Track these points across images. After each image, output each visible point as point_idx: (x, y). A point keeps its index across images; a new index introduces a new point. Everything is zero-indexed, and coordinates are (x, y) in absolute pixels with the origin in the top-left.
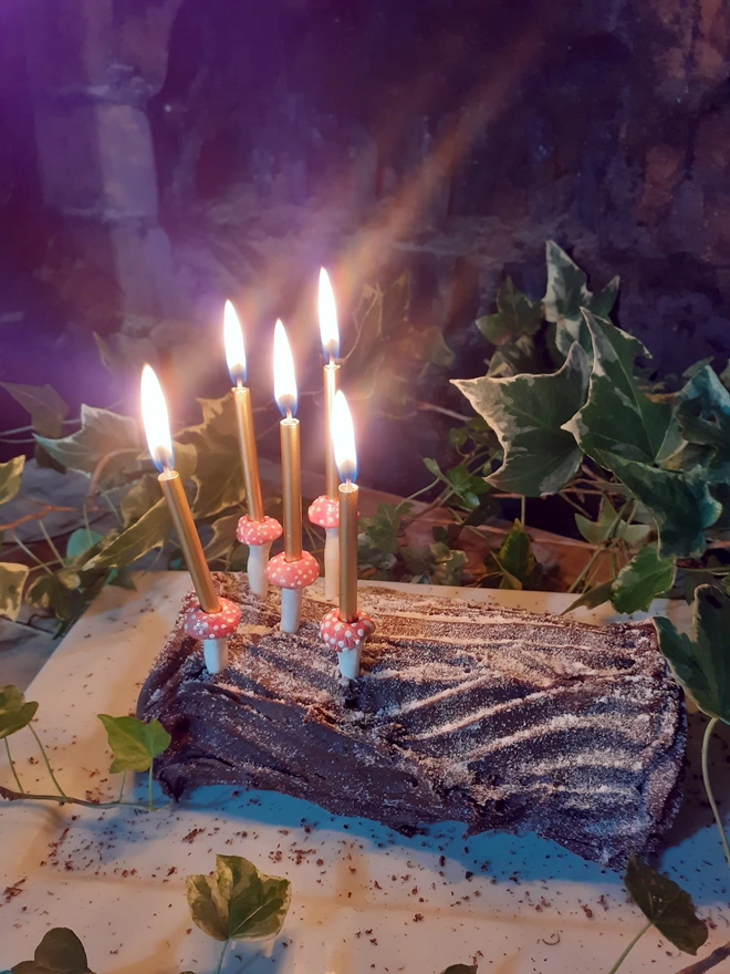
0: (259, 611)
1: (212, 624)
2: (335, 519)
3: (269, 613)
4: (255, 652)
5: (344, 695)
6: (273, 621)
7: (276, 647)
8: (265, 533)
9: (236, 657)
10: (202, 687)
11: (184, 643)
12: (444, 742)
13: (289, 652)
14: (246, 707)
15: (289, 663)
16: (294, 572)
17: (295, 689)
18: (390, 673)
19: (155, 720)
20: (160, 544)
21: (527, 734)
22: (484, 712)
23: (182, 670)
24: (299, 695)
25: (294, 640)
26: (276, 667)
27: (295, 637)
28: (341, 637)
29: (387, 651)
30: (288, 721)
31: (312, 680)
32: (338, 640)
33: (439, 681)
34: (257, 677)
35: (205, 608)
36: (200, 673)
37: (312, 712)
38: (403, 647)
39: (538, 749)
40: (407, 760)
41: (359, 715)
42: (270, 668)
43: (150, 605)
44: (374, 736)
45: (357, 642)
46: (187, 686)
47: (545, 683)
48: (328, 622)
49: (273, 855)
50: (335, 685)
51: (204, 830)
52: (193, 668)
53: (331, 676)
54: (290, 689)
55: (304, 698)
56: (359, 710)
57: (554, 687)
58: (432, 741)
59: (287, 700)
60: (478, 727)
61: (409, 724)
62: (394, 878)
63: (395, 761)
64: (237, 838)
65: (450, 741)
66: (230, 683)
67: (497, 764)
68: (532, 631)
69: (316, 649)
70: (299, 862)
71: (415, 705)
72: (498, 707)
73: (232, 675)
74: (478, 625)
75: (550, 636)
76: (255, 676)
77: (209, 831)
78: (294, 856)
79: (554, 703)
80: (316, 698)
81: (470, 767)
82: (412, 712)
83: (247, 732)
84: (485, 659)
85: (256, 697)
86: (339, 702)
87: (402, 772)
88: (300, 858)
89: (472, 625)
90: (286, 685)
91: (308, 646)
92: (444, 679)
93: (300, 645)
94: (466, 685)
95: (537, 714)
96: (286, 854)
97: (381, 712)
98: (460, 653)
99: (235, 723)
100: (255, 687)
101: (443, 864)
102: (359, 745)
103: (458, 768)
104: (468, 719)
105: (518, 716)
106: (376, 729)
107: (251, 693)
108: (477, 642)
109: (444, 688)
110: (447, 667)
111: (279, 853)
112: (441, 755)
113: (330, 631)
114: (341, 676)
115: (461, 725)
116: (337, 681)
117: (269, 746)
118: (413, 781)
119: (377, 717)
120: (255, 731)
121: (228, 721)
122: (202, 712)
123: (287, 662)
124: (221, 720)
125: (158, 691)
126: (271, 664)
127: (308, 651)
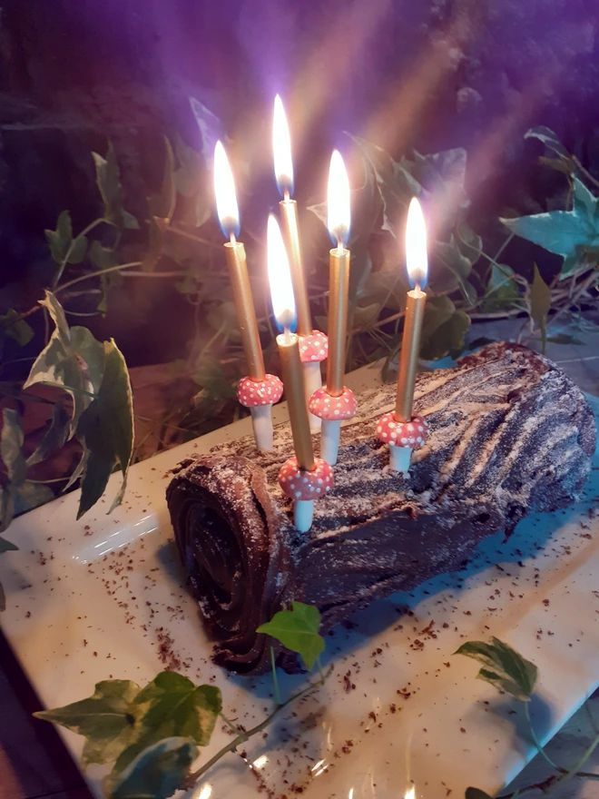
5: (409, 487)
10: (309, 548)
12: (482, 479)
13: (347, 479)
14: (346, 542)
15: (353, 488)
17: (373, 504)
21: (520, 443)
22: (491, 445)
25: (342, 468)
26: (344, 497)
27: (341, 464)
31: (375, 491)
33: (453, 440)
39: (529, 450)
40: (475, 506)
41: (427, 495)
42: (341, 501)
44: (447, 503)
46: (298, 555)
47: (506, 406)
48: (396, 429)
49: (415, 647)
50: (397, 483)
51: (350, 672)
52: (291, 537)
53: (390, 477)
54: (370, 507)
55: (392, 504)
56: (422, 491)
57: (513, 405)
58: (476, 483)
59: (376, 515)
60: (495, 456)
61: (456, 482)
62: (492, 598)
63: (468, 511)
64: (378, 657)
65: (485, 477)
66: (323, 530)
67: (515, 474)
68: (463, 380)
69: (360, 466)
70: (435, 637)
71: (453, 465)
72: (497, 436)
73: (320, 523)
74: (433, 392)
75: (473, 377)
76: (340, 512)
77: (353, 670)
78: (426, 635)
79: (521, 415)
80: (399, 499)
81: (503, 487)
82: (455, 471)
83: (356, 562)
84: (462, 410)
85: (353, 527)
86: (410, 493)
87: (475, 516)
88: (431, 633)
89: (430, 393)
90: (364, 505)
91: (354, 467)
92: (453, 437)
93: (349, 470)
94: (472, 432)
95: (515, 428)
96: (421, 639)
97: (434, 484)
98: (447, 414)
99: (345, 561)
100: (343, 521)
101: (502, 569)
102: (440, 515)
103: (499, 491)
104: (485, 455)
105: (509, 435)
106: (445, 497)
107: (345, 529)
108: (444, 403)
109: (457, 443)
110: (446, 429)
111: (417, 642)
112: (485, 489)
113: (406, 434)
114: (401, 474)
115: (486, 460)
116: (399, 479)
117: (375, 562)
118: (483, 518)
119: (437, 489)
120: (361, 558)
121: (339, 564)
122: (318, 569)
123: (351, 488)
124: (334, 566)
125: (280, 574)
126: (339, 497)
127: (356, 471)
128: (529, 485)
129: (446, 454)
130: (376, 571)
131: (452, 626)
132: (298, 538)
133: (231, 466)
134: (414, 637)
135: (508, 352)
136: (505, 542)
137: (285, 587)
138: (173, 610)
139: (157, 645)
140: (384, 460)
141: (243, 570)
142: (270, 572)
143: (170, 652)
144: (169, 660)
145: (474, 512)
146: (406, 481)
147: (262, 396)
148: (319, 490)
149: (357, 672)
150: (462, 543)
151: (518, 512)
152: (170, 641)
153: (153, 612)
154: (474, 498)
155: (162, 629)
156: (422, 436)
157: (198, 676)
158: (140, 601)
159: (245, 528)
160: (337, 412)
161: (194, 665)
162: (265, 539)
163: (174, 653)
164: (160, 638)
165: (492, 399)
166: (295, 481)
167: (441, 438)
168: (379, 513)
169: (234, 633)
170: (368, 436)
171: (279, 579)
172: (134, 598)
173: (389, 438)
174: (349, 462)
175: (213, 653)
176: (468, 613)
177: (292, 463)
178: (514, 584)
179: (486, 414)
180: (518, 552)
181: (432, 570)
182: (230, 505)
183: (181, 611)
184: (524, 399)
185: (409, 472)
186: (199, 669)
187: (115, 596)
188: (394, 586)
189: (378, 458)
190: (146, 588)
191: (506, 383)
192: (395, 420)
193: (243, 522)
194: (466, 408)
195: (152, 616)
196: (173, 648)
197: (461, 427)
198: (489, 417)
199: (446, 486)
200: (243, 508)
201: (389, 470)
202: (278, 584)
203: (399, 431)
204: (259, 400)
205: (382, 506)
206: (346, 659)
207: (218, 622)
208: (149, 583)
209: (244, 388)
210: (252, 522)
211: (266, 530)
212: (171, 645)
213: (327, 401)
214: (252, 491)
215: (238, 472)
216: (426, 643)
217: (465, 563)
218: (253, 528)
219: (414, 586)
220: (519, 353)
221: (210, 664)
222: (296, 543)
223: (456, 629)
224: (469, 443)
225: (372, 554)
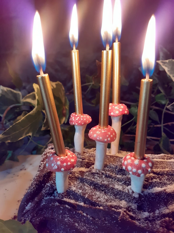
0: (81, 160)
1: (62, 162)
2: (119, 112)
3: (86, 160)
4: (82, 180)
5: (135, 203)
6: (89, 165)
7: (93, 178)
8: (85, 119)
9: (72, 184)
10: (55, 200)
11: (45, 176)
13: (101, 180)
14: (80, 212)
15: (102, 186)
16: (105, 133)
17: (107, 201)
18: (158, 189)
19: (28, 222)
20: (30, 134)
23: (44, 191)
24: (110, 204)
25: (103, 173)
26: (94, 188)
27: (103, 172)
28: (139, 167)
29: (154, 178)
30: (105, 220)
31: (115, 195)
32: (138, 169)
34: (85, 194)
35: (58, 153)
36: (53, 193)
37: (123, 214)
38: (161, 175)
41: (146, 214)
43: (24, 167)
44: (158, 226)
45: (149, 170)
46: (46, 200)
50: (128, 197)
54: (104, 201)
55: (115, 206)
59: (104, 207)
66: (70, 198)
69: (115, 178)
73: (70, 193)
83: (81, 226)
86: (134, 207)
90: (102, 198)
91: (111, 177)
93: (106, 177)
97: (157, 211)
99: (73, 221)
106: (159, 222)
107: (83, 204)
114: (133, 192)
116: (131, 195)
119: (157, 215)
120: (86, 226)
121: (69, 220)
122: (55, 216)
123: (100, 185)
124: (66, 220)
125: (30, 203)
126: (91, 187)
127: (111, 180)
137: (29, 211)
146: (135, 198)
168: (106, 206)
171: (28, 206)
173: (124, 164)
199: (164, 216)
202: (27, 208)
204: (72, 122)
225: (93, 228)
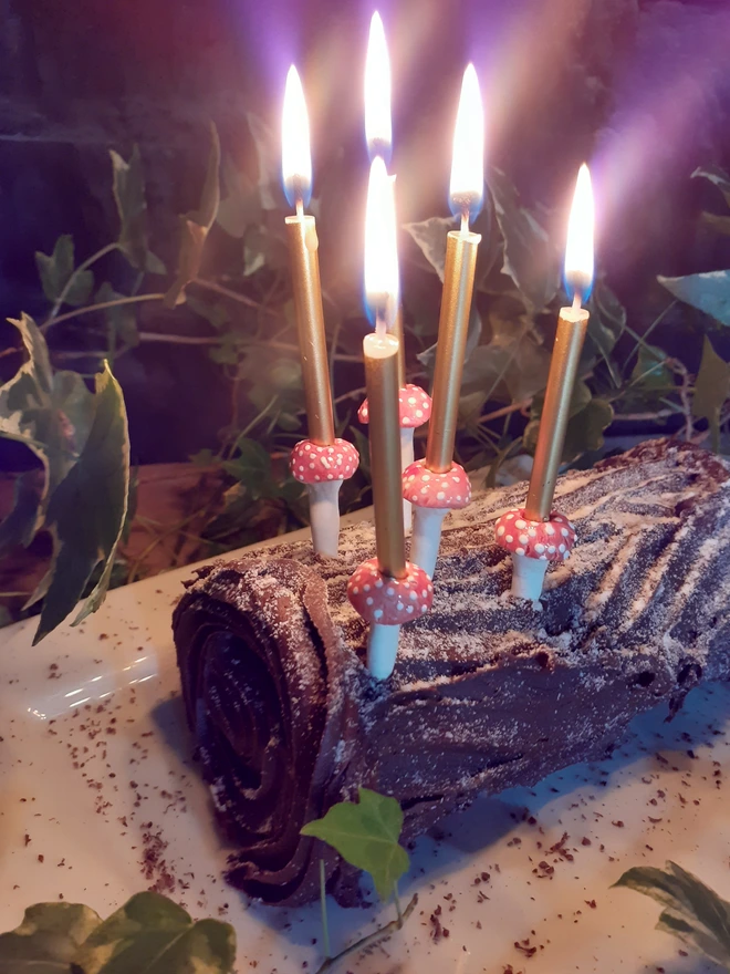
5: (540, 623)
12: (644, 622)
13: (448, 605)
14: (444, 701)
15: (457, 618)
17: (486, 646)
21: (695, 574)
22: (658, 572)
26: (443, 631)
27: (441, 583)
31: (490, 626)
33: (603, 561)
34: (439, 654)
39: (708, 585)
40: (634, 660)
41: (565, 638)
42: (439, 637)
46: (371, 714)
47: (676, 520)
48: (528, 531)
49: (540, 872)
50: (523, 616)
51: (439, 908)
52: (362, 685)
53: (512, 606)
54: (481, 649)
55: (515, 647)
56: (558, 634)
57: (686, 520)
58: (636, 627)
59: (492, 662)
60: (662, 589)
61: (607, 622)
62: (653, 802)
63: (624, 667)
64: (483, 887)
65: (648, 620)
66: (410, 680)
67: (689, 617)
68: (613, 481)
69: (467, 588)
70: (570, 858)
71: (604, 596)
72: (664, 561)
73: (405, 667)
74: (572, 494)
75: (626, 480)
76: (437, 654)
77: (445, 905)
78: (556, 856)
79: (696, 533)
80: (526, 640)
81: (672, 635)
82: (607, 605)
83: (458, 734)
84: (614, 521)
85: (456, 678)
86: (542, 633)
87: (634, 675)
88: (564, 853)
89: (568, 495)
90: (474, 646)
91: (458, 589)
92: (603, 557)
93: (451, 591)
94: (630, 552)
95: (689, 550)
96: (549, 860)
97: (576, 624)
98: (594, 525)
99: (441, 731)
100: (440, 667)
101: (665, 761)
102: (585, 671)
103: (667, 641)
104: (647, 587)
105: (681, 560)
106: (594, 643)
107: (443, 680)
108: (587, 510)
109: (608, 566)
110: (591, 546)
111: (543, 866)
112: (648, 638)
113: (542, 538)
114: (529, 603)
115: (650, 594)
116: (526, 612)
117: (487, 737)
118: (645, 678)
119: (581, 630)
120: (466, 727)
121: (433, 734)
122: (400, 741)
123: (454, 618)
124: (425, 737)
125: (342, 743)
126: (436, 631)
127: (461, 594)
128: (708, 635)
129: (593, 580)
130: (487, 750)
131: (595, 844)
132: (371, 689)
133: (274, 573)
134: (539, 858)
135: (672, 450)
136: (669, 719)
137: (349, 763)
138: (170, 796)
139: (142, 848)
140: (504, 582)
141: (284, 735)
142: (326, 738)
143: (159, 861)
144: (156, 875)
145: (632, 669)
146: (537, 614)
147: (328, 466)
148: (410, 609)
149: (452, 909)
150: (613, 716)
151: (692, 672)
152: (161, 845)
153: (139, 798)
154: (632, 649)
155: (150, 825)
156: (566, 543)
157: (200, 904)
158: (122, 780)
159: (290, 667)
160: (441, 496)
161: (195, 886)
162: (321, 685)
163: (166, 864)
164: (147, 838)
165: (654, 510)
166: (374, 592)
167: (585, 557)
168: (496, 659)
169: (262, 837)
170: (480, 546)
171: (339, 751)
172: (112, 775)
173: (516, 543)
174: (452, 580)
175: (226, 867)
176: (620, 824)
177: (372, 567)
178: (684, 783)
179: (650, 528)
180: (686, 736)
181: (564, 756)
182: (269, 630)
183: (183, 799)
184: (700, 512)
185: (540, 601)
186: (203, 893)
187: (83, 770)
188: (510, 776)
189: (495, 578)
190: (132, 761)
191: (672, 491)
192: (524, 517)
193: (287, 658)
194: (620, 520)
195: (137, 805)
196: (166, 855)
197: (614, 544)
198: (653, 532)
199: (593, 627)
200: (289, 636)
201: (511, 597)
202: (338, 759)
203: (532, 532)
204: (322, 473)
205: (502, 648)
206: (433, 887)
207: (237, 819)
208: (137, 754)
209: (301, 453)
210: (303, 658)
211: (324, 671)
212: (161, 851)
213: (426, 478)
214: (305, 611)
215: (285, 581)
216: (556, 866)
217: (610, 748)
218: (303, 667)
219: (537, 779)
220: (687, 452)
221: (221, 884)
222: (368, 695)
223: (602, 847)
224: (625, 568)
225: (481, 723)
